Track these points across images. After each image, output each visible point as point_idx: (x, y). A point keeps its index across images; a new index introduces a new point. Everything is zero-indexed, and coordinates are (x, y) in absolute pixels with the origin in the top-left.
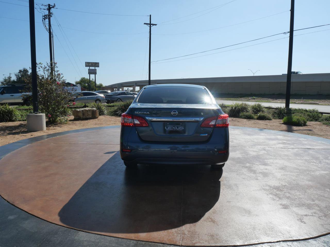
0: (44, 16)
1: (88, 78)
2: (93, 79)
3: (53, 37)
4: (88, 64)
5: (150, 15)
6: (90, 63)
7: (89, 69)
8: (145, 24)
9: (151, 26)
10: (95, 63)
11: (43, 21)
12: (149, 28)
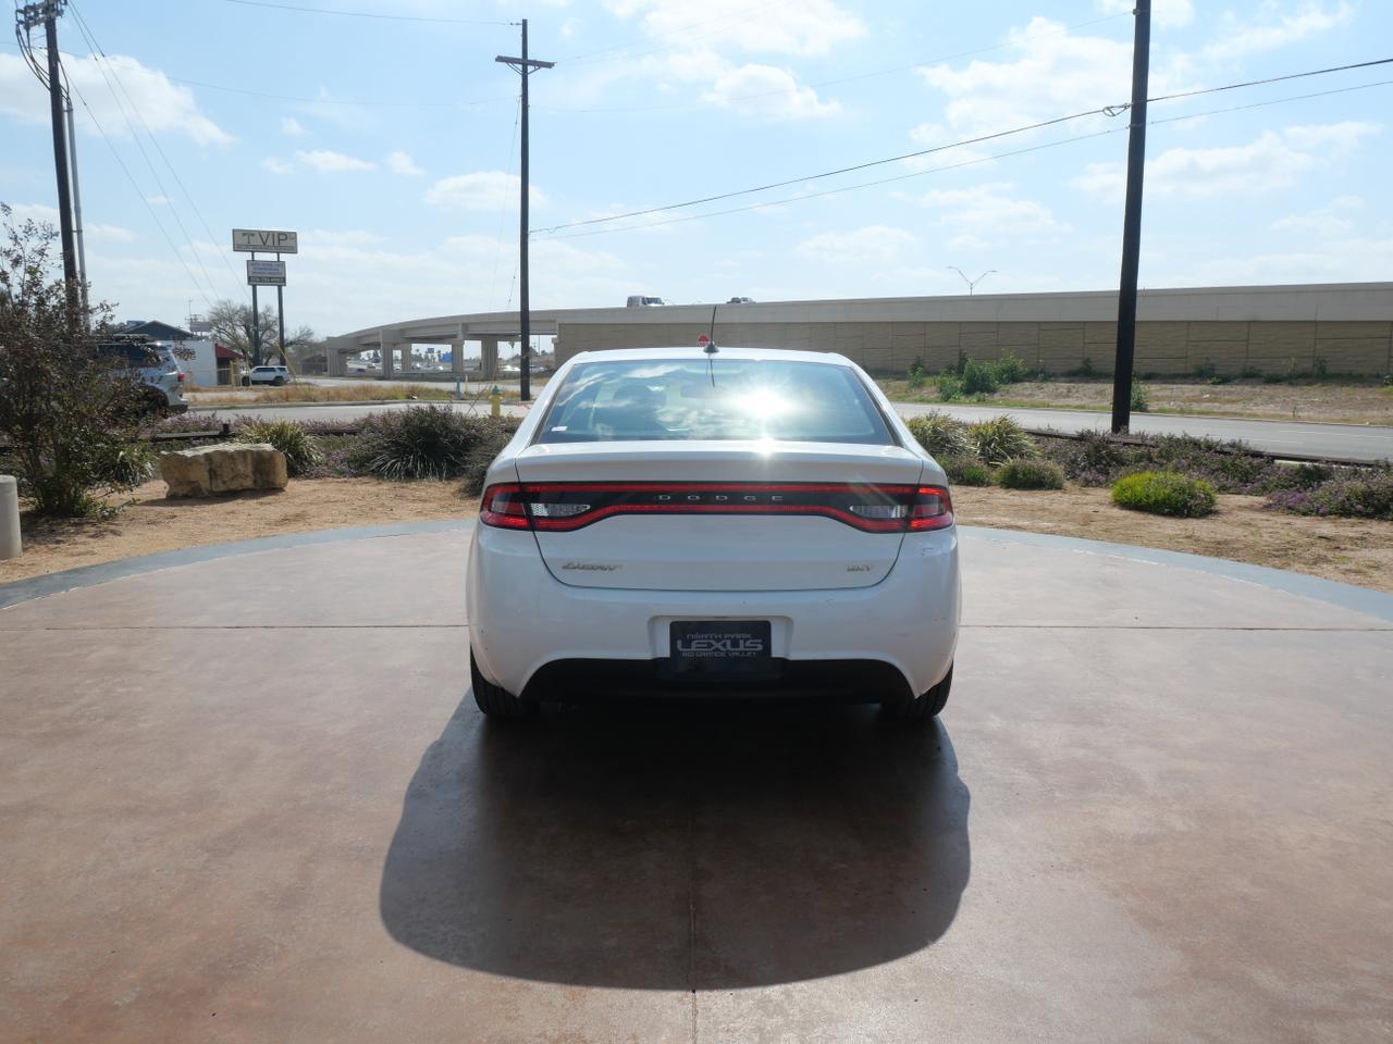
0: (24, 12)
1: (249, 303)
3: (70, 111)
5: (525, 23)
6: (253, 235)
7: (251, 264)
8: (500, 59)
9: (530, 68)
10: (280, 234)
11: (18, 33)
12: (520, 77)
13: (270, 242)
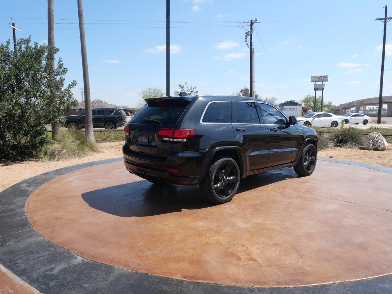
0: (246, 33)
1: (314, 96)
2: (320, 97)
3: (254, 54)
4: (314, 79)
5: (386, 7)
6: (316, 77)
7: (315, 85)
8: (377, 19)
9: (387, 20)
10: (324, 76)
11: (245, 38)
12: (384, 24)
13: (321, 79)
